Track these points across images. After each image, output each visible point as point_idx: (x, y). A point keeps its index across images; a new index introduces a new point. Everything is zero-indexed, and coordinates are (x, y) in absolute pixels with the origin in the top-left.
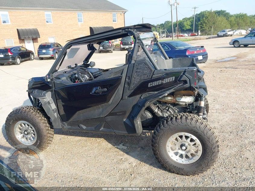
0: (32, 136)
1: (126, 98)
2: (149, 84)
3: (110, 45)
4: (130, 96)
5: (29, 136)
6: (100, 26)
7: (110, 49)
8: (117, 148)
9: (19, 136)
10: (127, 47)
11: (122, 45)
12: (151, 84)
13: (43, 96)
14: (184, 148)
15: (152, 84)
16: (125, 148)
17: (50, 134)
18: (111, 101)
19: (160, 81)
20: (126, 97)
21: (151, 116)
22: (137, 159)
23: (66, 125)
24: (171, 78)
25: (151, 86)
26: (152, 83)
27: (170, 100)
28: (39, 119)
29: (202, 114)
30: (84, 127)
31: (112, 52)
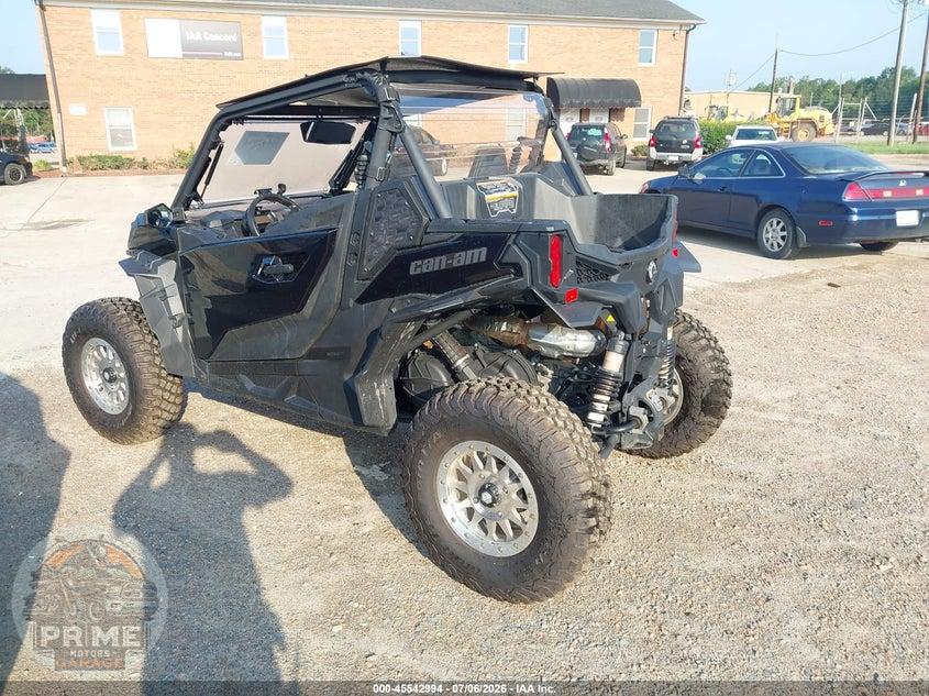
0: (120, 388)
1: (351, 305)
2: (413, 264)
3: (608, 145)
4: (361, 300)
5: (115, 387)
6: (585, 77)
7: (603, 162)
8: (359, 474)
9: (92, 382)
10: (673, 157)
11: (653, 149)
12: (417, 266)
13: (149, 272)
14: (487, 497)
15: (420, 266)
16: (382, 477)
17: (164, 390)
18: (308, 309)
19: (444, 258)
20: (352, 302)
21: (444, 379)
22: (389, 516)
23: (207, 371)
24: (476, 251)
25: (418, 271)
26: (419, 263)
27: (507, 334)
28: (136, 338)
29: (608, 399)
30: (250, 385)
31: (610, 173)
